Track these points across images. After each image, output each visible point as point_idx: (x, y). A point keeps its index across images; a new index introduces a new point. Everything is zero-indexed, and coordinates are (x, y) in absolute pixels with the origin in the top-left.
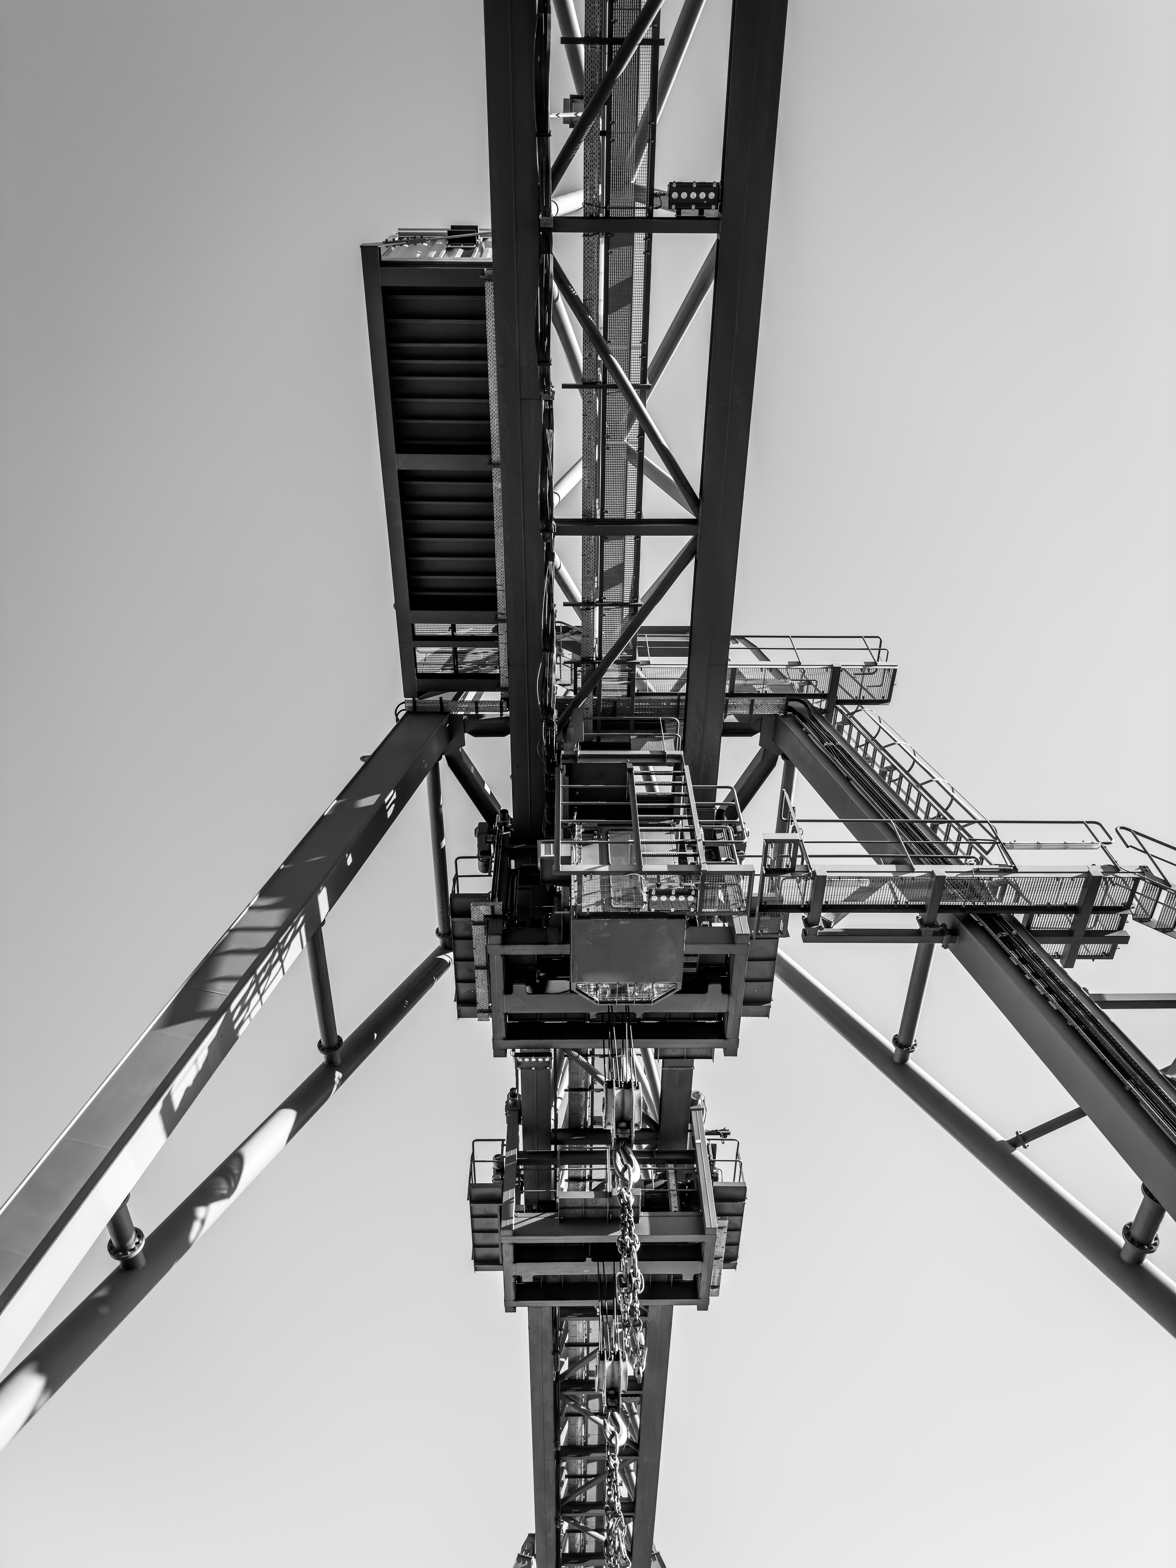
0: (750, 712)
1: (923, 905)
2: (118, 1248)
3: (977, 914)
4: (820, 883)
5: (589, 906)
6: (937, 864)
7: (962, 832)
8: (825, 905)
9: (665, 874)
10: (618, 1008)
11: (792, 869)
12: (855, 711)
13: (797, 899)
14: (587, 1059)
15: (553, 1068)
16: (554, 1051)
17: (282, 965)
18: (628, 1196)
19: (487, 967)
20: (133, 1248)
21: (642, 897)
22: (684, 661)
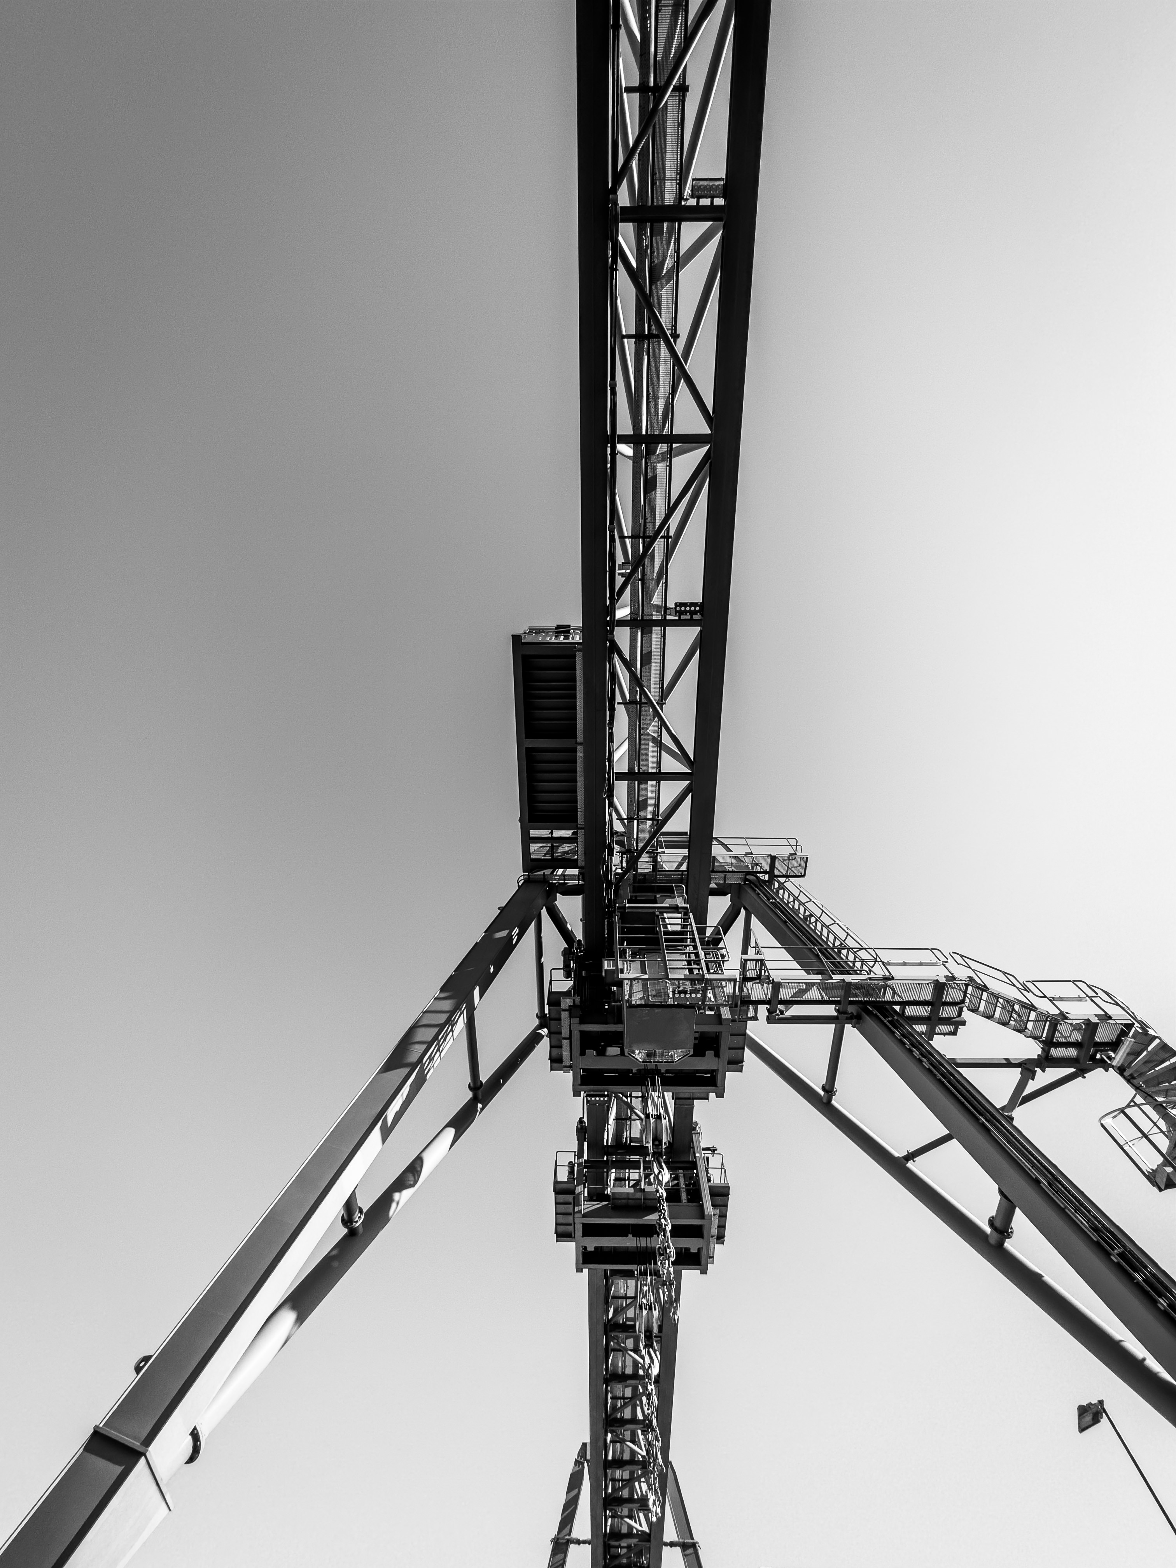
0: (724, 882)
1: (839, 1000)
2: (347, 1221)
3: (872, 1006)
4: (777, 986)
5: (636, 1000)
6: (844, 974)
7: (856, 954)
8: (780, 1000)
9: (683, 980)
10: (651, 1066)
11: (759, 977)
12: (785, 882)
13: (762, 997)
14: (627, 1099)
15: (607, 1105)
16: (608, 1093)
17: (453, 1035)
18: (662, 1191)
19: (570, 1038)
20: (356, 1220)
21: (668, 995)
22: (685, 852)
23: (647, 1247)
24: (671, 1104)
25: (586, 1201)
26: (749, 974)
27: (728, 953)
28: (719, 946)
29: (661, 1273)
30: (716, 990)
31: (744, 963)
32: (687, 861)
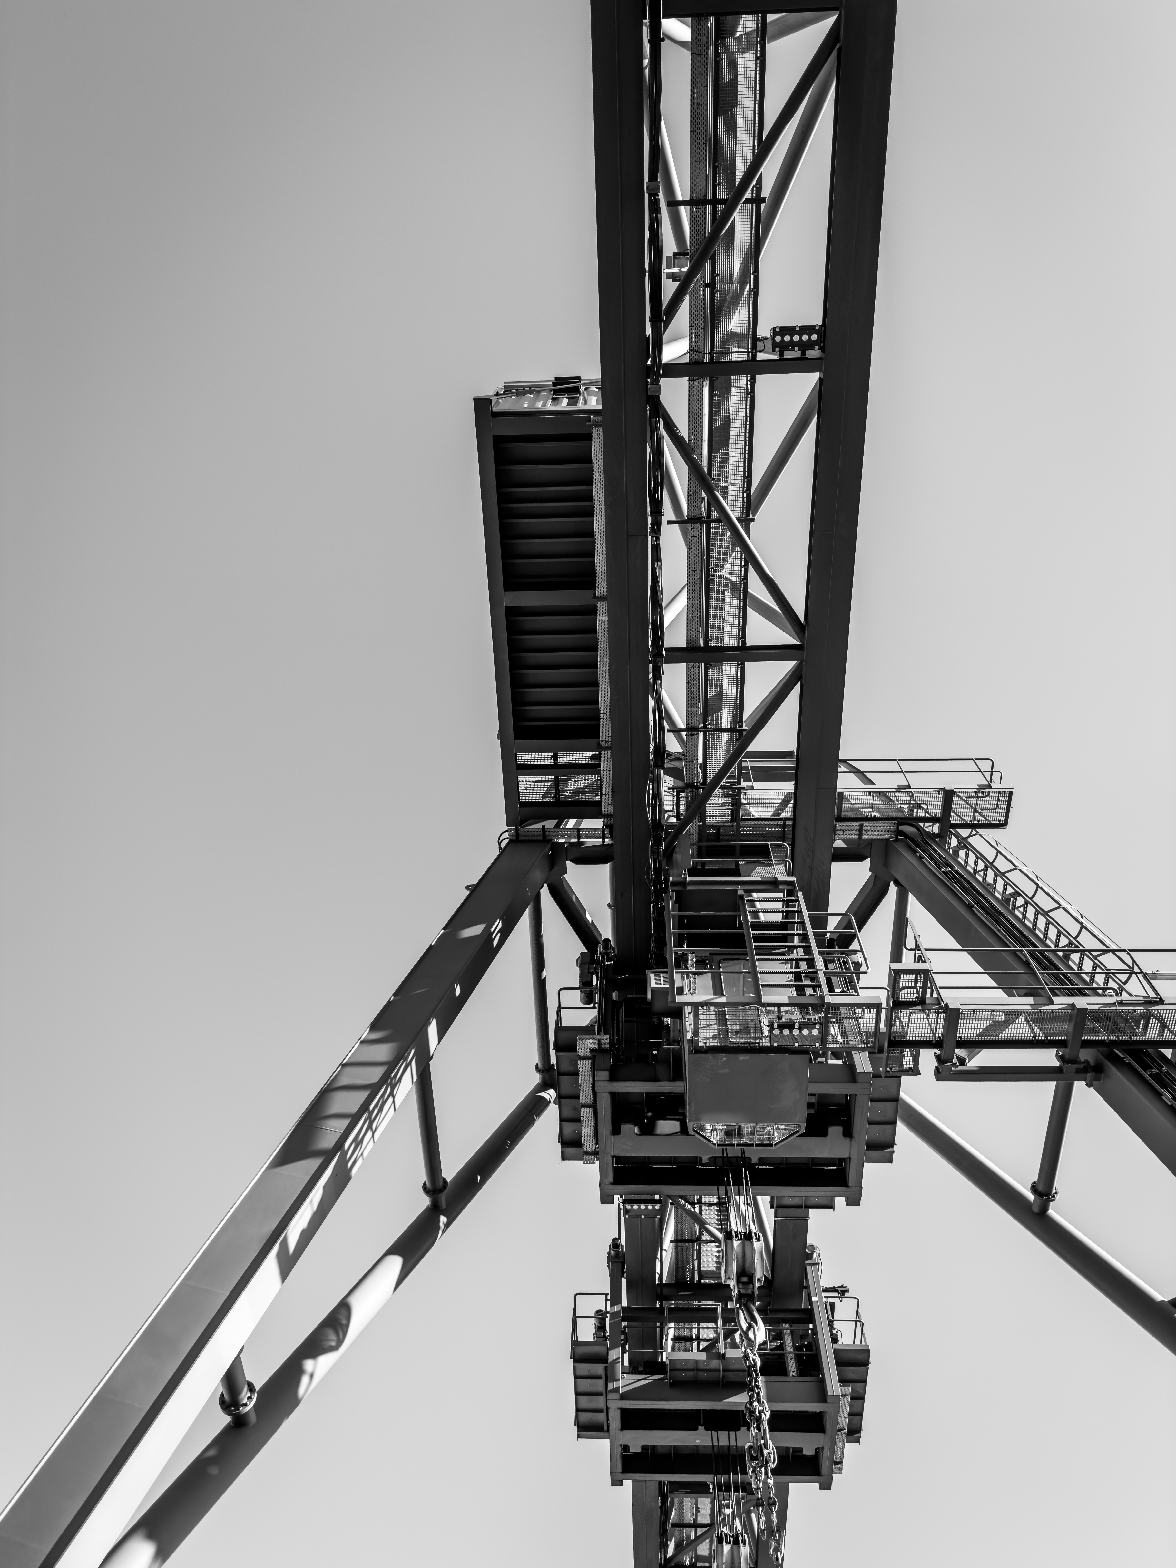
0: (859, 837)
1: (1064, 1040)
2: (229, 1403)
3: (1123, 1050)
4: (953, 1016)
5: (706, 1040)
6: (1073, 996)
7: (1096, 961)
8: (959, 1040)
9: (786, 1006)
10: (734, 1152)
11: (921, 1002)
12: (970, 836)
13: (928, 1035)
14: (694, 1208)
15: (658, 1216)
16: (660, 1196)
17: (394, 1102)
18: (754, 1357)
19: (594, 1105)
20: (244, 1402)
21: (762, 1031)
22: (790, 786)
23: (729, 1447)
24: (768, 1216)
25: (626, 1373)
26: (904, 996)
27: (865, 959)
28: (850, 948)
29: (754, 1486)
30: (846, 1023)
31: (895, 975)
32: (792, 802)
